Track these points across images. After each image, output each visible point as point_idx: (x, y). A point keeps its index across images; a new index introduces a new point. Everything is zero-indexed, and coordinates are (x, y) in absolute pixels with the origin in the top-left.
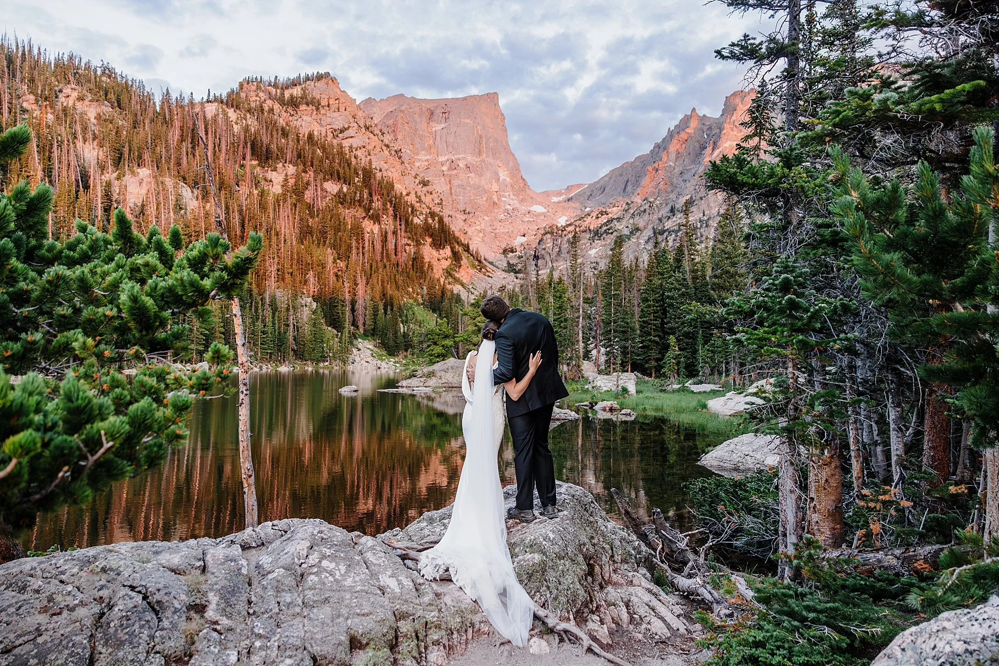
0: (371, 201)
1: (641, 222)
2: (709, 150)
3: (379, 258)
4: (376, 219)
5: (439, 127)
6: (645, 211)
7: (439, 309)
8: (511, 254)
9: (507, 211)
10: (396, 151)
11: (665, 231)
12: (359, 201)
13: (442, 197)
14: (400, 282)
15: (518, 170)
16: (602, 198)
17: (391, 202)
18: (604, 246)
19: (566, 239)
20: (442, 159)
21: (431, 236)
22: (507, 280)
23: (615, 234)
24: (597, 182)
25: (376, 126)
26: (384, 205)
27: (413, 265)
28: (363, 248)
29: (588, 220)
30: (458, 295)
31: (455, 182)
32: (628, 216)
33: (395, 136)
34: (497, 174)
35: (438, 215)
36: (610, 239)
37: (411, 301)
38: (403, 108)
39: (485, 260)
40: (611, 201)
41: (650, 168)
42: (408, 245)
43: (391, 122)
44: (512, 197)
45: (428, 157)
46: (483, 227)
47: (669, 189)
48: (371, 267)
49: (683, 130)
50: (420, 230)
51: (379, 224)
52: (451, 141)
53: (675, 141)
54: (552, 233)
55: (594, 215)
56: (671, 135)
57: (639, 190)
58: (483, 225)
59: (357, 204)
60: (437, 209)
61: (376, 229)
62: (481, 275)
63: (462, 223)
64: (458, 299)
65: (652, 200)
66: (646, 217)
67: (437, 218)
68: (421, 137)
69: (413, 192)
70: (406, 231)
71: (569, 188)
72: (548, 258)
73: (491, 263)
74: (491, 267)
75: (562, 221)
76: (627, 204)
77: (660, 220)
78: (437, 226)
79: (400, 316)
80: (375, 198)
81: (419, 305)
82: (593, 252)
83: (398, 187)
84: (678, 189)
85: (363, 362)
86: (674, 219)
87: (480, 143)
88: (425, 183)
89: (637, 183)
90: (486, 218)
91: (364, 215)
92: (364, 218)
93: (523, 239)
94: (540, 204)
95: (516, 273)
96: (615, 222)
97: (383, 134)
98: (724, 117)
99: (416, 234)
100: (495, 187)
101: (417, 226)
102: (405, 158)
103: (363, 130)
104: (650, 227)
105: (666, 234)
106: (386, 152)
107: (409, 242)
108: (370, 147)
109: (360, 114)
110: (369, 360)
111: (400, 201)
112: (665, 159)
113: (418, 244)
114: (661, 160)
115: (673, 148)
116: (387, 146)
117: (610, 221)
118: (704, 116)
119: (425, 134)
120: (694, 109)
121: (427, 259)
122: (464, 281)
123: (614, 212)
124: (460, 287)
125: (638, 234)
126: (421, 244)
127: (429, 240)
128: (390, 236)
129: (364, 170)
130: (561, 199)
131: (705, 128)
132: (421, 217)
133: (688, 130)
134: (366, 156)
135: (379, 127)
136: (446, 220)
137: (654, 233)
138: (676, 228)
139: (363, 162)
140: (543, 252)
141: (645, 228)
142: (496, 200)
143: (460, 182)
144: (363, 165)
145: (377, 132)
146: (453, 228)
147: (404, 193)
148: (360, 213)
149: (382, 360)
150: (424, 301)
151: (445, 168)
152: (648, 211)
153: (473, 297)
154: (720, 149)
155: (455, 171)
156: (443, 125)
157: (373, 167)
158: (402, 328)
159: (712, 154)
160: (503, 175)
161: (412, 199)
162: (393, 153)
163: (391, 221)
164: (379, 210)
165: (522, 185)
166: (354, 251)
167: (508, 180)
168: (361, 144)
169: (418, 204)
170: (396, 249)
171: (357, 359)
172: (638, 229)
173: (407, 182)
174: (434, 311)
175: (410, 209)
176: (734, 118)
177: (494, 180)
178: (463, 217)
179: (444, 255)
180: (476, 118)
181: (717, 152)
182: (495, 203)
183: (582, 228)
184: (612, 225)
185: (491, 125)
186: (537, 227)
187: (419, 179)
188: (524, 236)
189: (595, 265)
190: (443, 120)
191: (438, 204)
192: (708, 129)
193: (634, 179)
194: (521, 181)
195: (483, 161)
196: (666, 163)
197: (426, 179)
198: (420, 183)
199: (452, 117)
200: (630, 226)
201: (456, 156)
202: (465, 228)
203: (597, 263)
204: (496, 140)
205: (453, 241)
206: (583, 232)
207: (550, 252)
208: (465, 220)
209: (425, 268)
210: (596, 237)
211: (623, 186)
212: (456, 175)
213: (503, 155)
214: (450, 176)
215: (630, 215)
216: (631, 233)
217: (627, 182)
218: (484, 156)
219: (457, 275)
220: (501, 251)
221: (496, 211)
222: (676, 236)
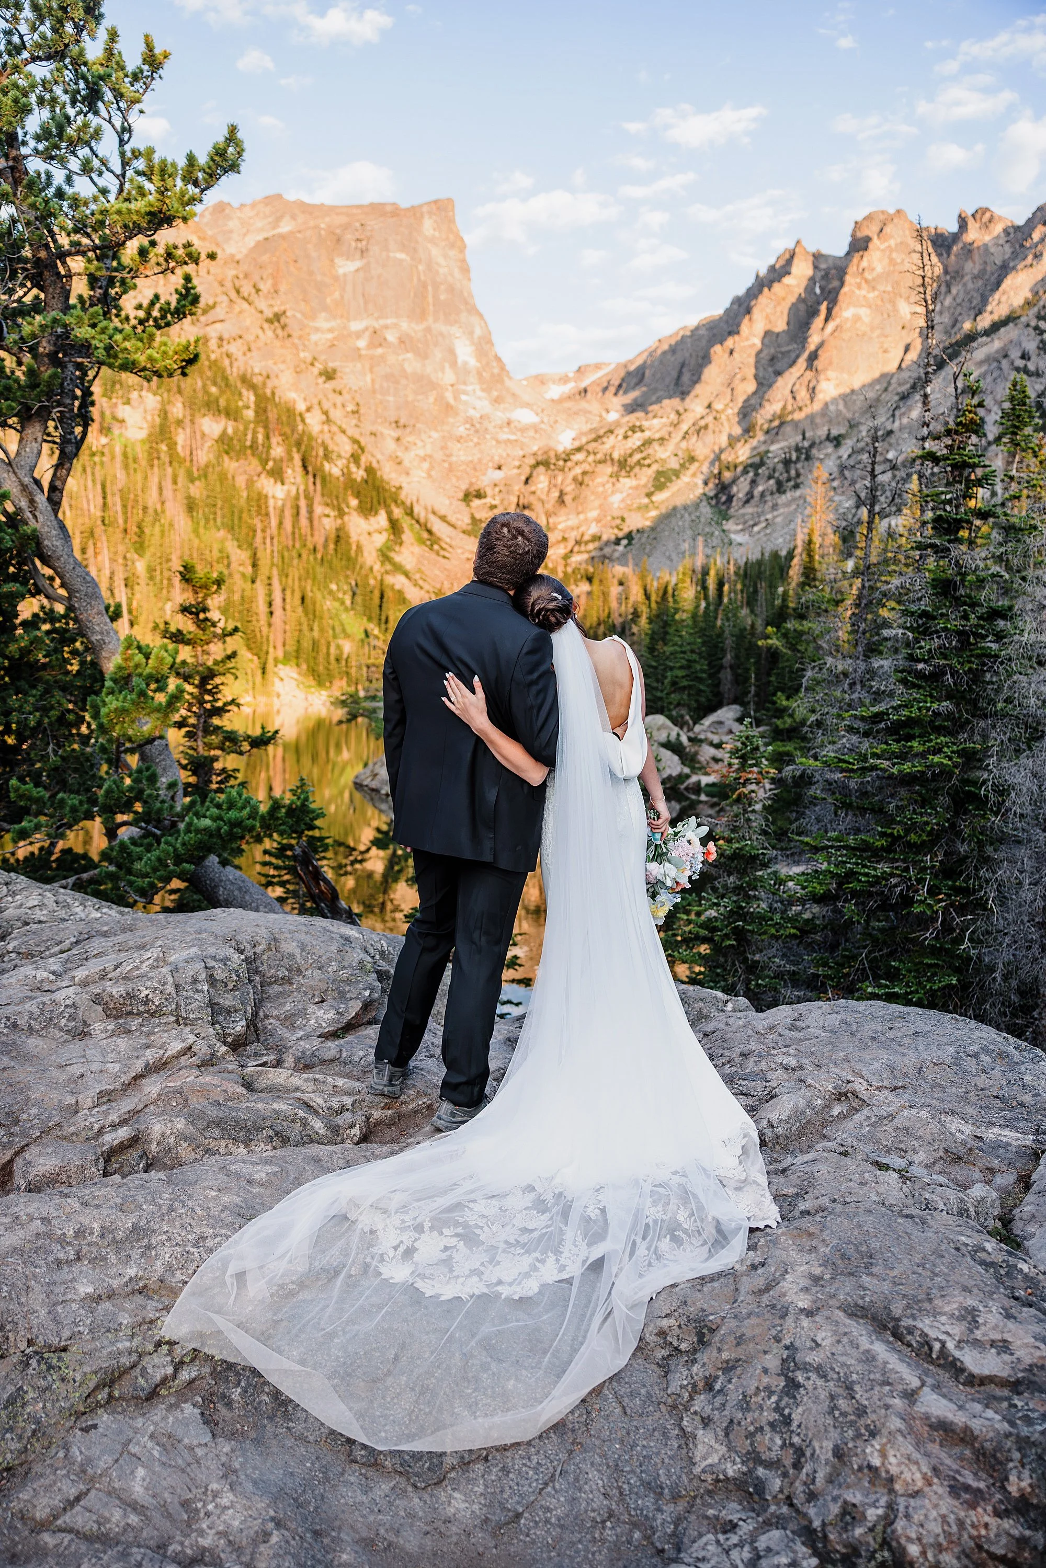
0: (269, 446)
1: (699, 447)
2: (819, 321)
3: (291, 543)
4: (277, 474)
5: (350, 267)
6: (706, 427)
8: (476, 502)
9: (469, 421)
11: (737, 465)
12: (252, 447)
13: (358, 399)
14: (320, 577)
15: (490, 342)
16: (638, 394)
18: (636, 487)
19: (571, 475)
20: (355, 326)
21: (357, 496)
23: (654, 466)
24: (633, 359)
26: (288, 451)
27: (336, 548)
29: (610, 441)
30: (400, 592)
31: (381, 370)
32: (678, 435)
34: (452, 352)
36: (645, 476)
37: (337, 604)
39: (434, 514)
41: (717, 348)
42: (328, 516)
44: (479, 393)
45: (333, 324)
46: (429, 452)
47: (750, 388)
49: (781, 278)
50: (340, 489)
51: (284, 484)
52: (373, 292)
54: (546, 464)
55: (621, 432)
56: (761, 283)
57: (698, 389)
58: (429, 447)
59: (249, 452)
61: (281, 493)
62: (433, 556)
63: (393, 445)
65: (719, 407)
68: (320, 286)
72: (539, 506)
75: (565, 440)
76: (678, 413)
77: (730, 441)
82: (616, 499)
83: (296, 402)
84: (765, 389)
85: (289, 697)
86: (755, 443)
87: (424, 297)
88: (329, 375)
89: (696, 373)
90: (435, 435)
92: (260, 475)
93: (498, 475)
94: (528, 405)
96: (656, 445)
98: (850, 257)
99: (336, 496)
100: (449, 377)
101: (335, 480)
102: (294, 327)
105: (740, 469)
107: (329, 511)
110: (295, 693)
111: (303, 430)
112: (746, 331)
113: (341, 514)
114: (739, 333)
116: (270, 319)
117: (648, 442)
120: (800, 240)
121: (354, 538)
122: (408, 567)
123: (655, 427)
124: (403, 579)
125: (692, 468)
126: (343, 512)
127: (354, 502)
128: (301, 504)
130: (566, 390)
131: (819, 275)
132: (341, 463)
133: (787, 280)
134: (244, 354)
137: (721, 467)
138: (757, 460)
139: (241, 364)
140: (532, 499)
141: (705, 458)
142: (452, 401)
143: (388, 370)
144: (242, 371)
147: (304, 409)
148: (254, 464)
149: (312, 694)
151: (362, 344)
152: (711, 426)
154: (839, 320)
155: (380, 351)
156: (358, 264)
157: (258, 372)
159: (824, 328)
160: (465, 353)
161: (317, 421)
163: (299, 477)
164: (281, 460)
165: (496, 371)
167: (473, 362)
168: (235, 332)
169: (326, 427)
170: (311, 525)
171: (282, 693)
172: (692, 459)
176: (864, 263)
177: (447, 365)
178: (395, 434)
179: (376, 527)
180: (415, 250)
181: (831, 326)
182: (449, 406)
183: (599, 457)
184: (650, 451)
185: (441, 260)
186: (521, 453)
187: (319, 366)
188: (499, 468)
189: (618, 522)
190: (358, 254)
191: (353, 412)
192: (823, 278)
193: (693, 362)
194: (495, 364)
195: (428, 330)
196: (747, 339)
197: (331, 365)
198: (321, 374)
199: (375, 249)
200: (680, 453)
201: (382, 322)
202: (399, 454)
203: (623, 519)
204: (451, 289)
205: (389, 501)
206: (600, 462)
207: (544, 497)
208: (398, 439)
209: (353, 553)
210: (623, 473)
211: (674, 374)
212: (382, 357)
213: (464, 316)
214: (372, 358)
215: (681, 434)
216: (682, 466)
217: (683, 365)
218: (431, 319)
219: (397, 558)
220: (461, 495)
221: (451, 420)
222: (757, 474)
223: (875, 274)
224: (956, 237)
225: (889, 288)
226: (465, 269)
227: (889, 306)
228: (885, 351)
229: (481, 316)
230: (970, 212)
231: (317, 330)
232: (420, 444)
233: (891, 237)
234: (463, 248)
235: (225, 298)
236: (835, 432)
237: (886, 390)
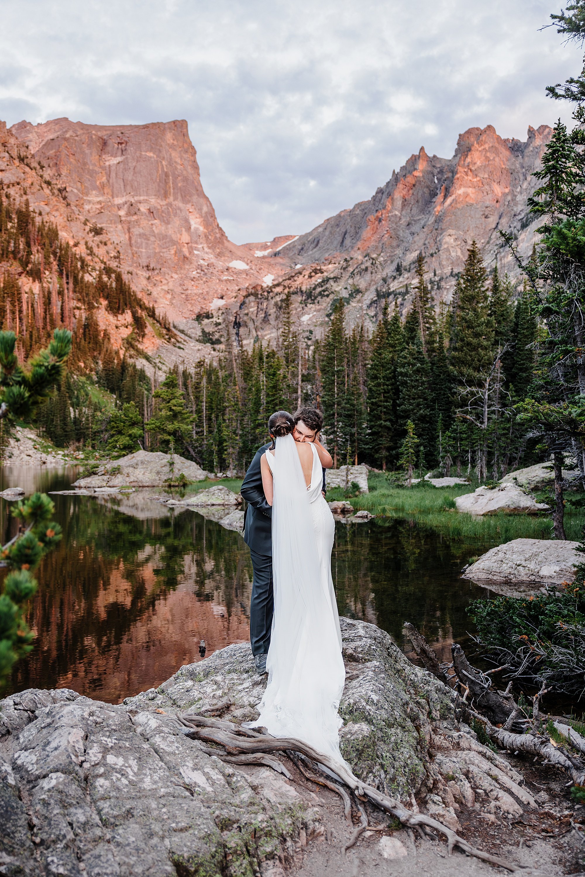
0: (29, 253)
1: (362, 282)
2: (440, 197)
3: (40, 324)
4: (36, 275)
5: (114, 161)
6: (366, 269)
7: (119, 388)
8: (206, 321)
9: (200, 267)
10: (59, 190)
11: (389, 294)
12: (13, 252)
13: (119, 248)
15: (213, 216)
16: (315, 253)
17: (55, 254)
18: (319, 311)
19: (273, 302)
20: (119, 201)
21: (107, 298)
22: (203, 353)
23: (331, 296)
24: (310, 234)
25: (33, 156)
26: (46, 257)
27: (84, 334)
28: (21, 312)
29: (300, 279)
30: (142, 371)
31: (136, 231)
32: (346, 275)
33: (58, 170)
34: (187, 221)
35: (115, 272)
36: (326, 303)
37: (83, 379)
38: (68, 136)
39: (175, 327)
40: (326, 255)
41: (372, 217)
42: (79, 308)
43: (52, 152)
44: (206, 249)
45: (101, 199)
46: (171, 287)
47: (394, 243)
48: (31, 336)
49: (410, 172)
50: (92, 290)
51: (41, 281)
52: (130, 178)
53: (400, 186)
54: (256, 295)
55: (307, 273)
56: (396, 178)
57: (359, 244)
58: (171, 284)
59: (11, 256)
60: (113, 264)
61: (36, 288)
62: (170, 347)
63: (145, 282)
64: (142, 376)
65: (374, 256)
66: (368, 277)
67: (113, 276)
68: (92, 173)
69: (82, 243)
70: (74, 291)
71: (276, 241)
72: (251, 325)
73: (182, 332)
74: (182, 336)
75: (268, 280)
76: (346, 260)
77: (384, 280)
78: (114, 285)
79: (70, 398)
80: (34, 249)
81: (93, 383)
82: (305, 318)
83: (64, 235)
84: (405, 244)
85: (23, 456)
86: (401, 279)
87: (166, 183)
88: (97, 231)
89: (356, 235)
90: (175, 276)
91: (20, 270)
92: (20, 274)
93: (221, 303)
94: (241, 259)
95: (213, 343)
96: (331, 282)
97: (42, 167)
98: (457, 158)
99: (87, 295)
100: (185, 238)
101: (88, 285)
102: (72, 199)
103: (17, 162)
104: (373, 288)
105: (391, 297)
106: (47, 191)
107: (79, 305)
108: (27, 184)
109: (12, 141)
110: (30, 452)
111: (66, 253)
112: (389, 206)
113: (91, 307)
114: (384, 208)
115: (398, 195)
116: (48, 183)
117: (326, 281)
118: (435, 156)
119: (97, 169)
120: (422, 149)
121: (102, 326)
122: (150, 354)
123: (330, 270)
124: (144, 361)
125: (358, 297)
126: (93, 307)
127: (104, 303)
128: (54, 297)
129: (19, 212)
130: (266, 253)
131: (436, 171)
132: (94, 274)
133: (416, 173)
134: (21, 196)
135: (37, 158)
136: (125, 277)
137: (378, 295)
138: (403, 290)
139: (17, 202)
140: (245, 318)
141: (367, 290)
142: (187, 254)
143: (141, 231)
144: (17, 206)
145: (34, 164)
146: (133, 288)
147: (71, 243)
148: (15, 267)
149: (48, 453)
150: (100, 378)
151: (122, 213)
152: (370, 269)
153: (160, 373)
154: (453, 197)
155: (135, 217)
156: (119, 159)
157: (31, 209)
158: (72, 413)
159: (443, 202)
160: (196, 223)
161: (81, 251)
162: (56, 192)
163: (55, 277)
164: (39, 264)
165: (218, 235)
166: (9, 315)
167: (201, 228)
168: (14, 179)
169: (90, 258)
170: (62, 314)
171: (16, 452)
172: (358, 291)
173: (74, 229)
174: (112, 391)
175: (79, 264)
176: (468, 160)
177: (183, 229)
178: (146, 274)
179: (124, 322)
180: (160, 151)
181: (449, 200)
182: (185, 257)
183: (292, 290)
184: (328, 286)
185: (178, 160)
186: (237, 288)
187: (90, 225)
188: (222, 298)
189: (308, 334)
190: (120, 152)
191: (115, 257)
192: (439, 173)
193: (353, 230)
194: (217, 231)
195: (170, 205)
196: (390, 211)
197: (99, 226)
198: (91, 231)
199: (131, 149)
200: (349, 287)
201: (136, 198)
202: (149, 288)
203: (311, 332)
204: (186, 179)
205: (135, 304)
206: (293, 294)
207: (254, 318)
208: (149, 278)
209: (100, 338)
210: (309, 301)
211: (340, 239)
212: (137, 221)
213: (195, 198)
214: (129, 222)
215: (349, 274)
216: (351, 295)
217: (345, 234)
218: (171, 198)
219: (140, 346)
220: (194, 317)
221: (187, 267)
222: (404, 300)
223: (476, 166)
224: (527, 145)
225: (486, 176)
226: (196, 167)
227: (486, 187)
228: (486, 217)
229: (207, 199)
230: (536, 128)
231: (89, 202)
232: (165, 282)
233: (485, 142)
234: (194, 153)
235: (7, 155)
236: (456, 271)
237: (488, 242)
